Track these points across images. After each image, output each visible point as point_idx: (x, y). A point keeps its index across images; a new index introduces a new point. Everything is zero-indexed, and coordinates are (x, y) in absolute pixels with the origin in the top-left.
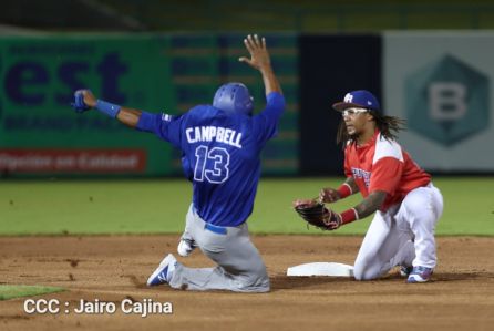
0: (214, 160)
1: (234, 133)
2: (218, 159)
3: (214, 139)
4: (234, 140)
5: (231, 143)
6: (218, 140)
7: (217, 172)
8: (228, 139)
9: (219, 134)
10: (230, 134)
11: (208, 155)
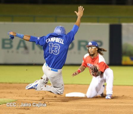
0: (55, 48)
1: (61, 39)
2: (56, 47)
3: (55, 41)
4: (62, 42)
5: (61, 42)
6: (56, 41)
7: (56, 51)
8: (60, 41)
9: (56, 40)
10: (60, 40)
11: (53, 46)
